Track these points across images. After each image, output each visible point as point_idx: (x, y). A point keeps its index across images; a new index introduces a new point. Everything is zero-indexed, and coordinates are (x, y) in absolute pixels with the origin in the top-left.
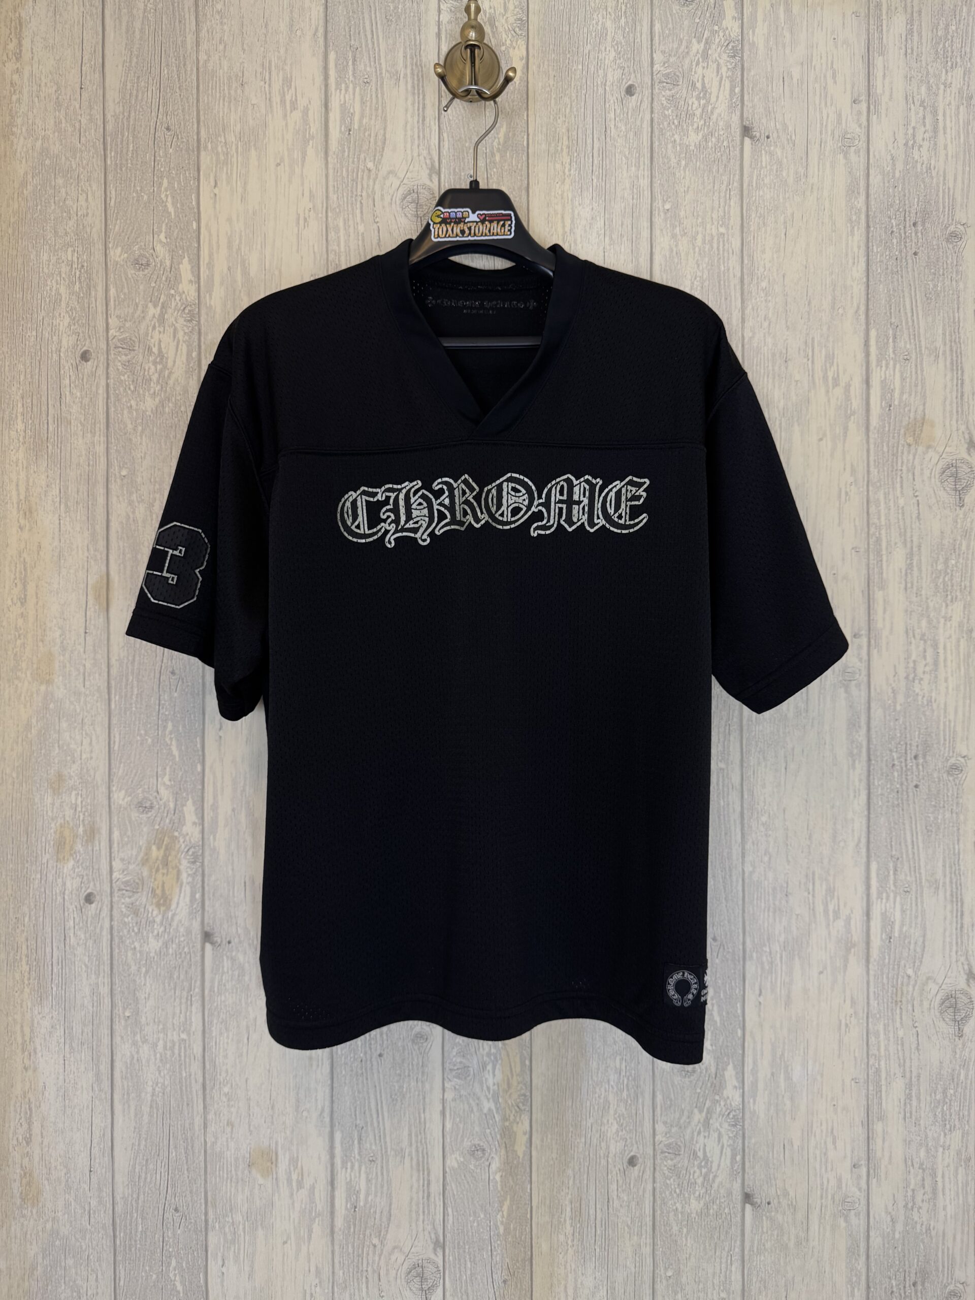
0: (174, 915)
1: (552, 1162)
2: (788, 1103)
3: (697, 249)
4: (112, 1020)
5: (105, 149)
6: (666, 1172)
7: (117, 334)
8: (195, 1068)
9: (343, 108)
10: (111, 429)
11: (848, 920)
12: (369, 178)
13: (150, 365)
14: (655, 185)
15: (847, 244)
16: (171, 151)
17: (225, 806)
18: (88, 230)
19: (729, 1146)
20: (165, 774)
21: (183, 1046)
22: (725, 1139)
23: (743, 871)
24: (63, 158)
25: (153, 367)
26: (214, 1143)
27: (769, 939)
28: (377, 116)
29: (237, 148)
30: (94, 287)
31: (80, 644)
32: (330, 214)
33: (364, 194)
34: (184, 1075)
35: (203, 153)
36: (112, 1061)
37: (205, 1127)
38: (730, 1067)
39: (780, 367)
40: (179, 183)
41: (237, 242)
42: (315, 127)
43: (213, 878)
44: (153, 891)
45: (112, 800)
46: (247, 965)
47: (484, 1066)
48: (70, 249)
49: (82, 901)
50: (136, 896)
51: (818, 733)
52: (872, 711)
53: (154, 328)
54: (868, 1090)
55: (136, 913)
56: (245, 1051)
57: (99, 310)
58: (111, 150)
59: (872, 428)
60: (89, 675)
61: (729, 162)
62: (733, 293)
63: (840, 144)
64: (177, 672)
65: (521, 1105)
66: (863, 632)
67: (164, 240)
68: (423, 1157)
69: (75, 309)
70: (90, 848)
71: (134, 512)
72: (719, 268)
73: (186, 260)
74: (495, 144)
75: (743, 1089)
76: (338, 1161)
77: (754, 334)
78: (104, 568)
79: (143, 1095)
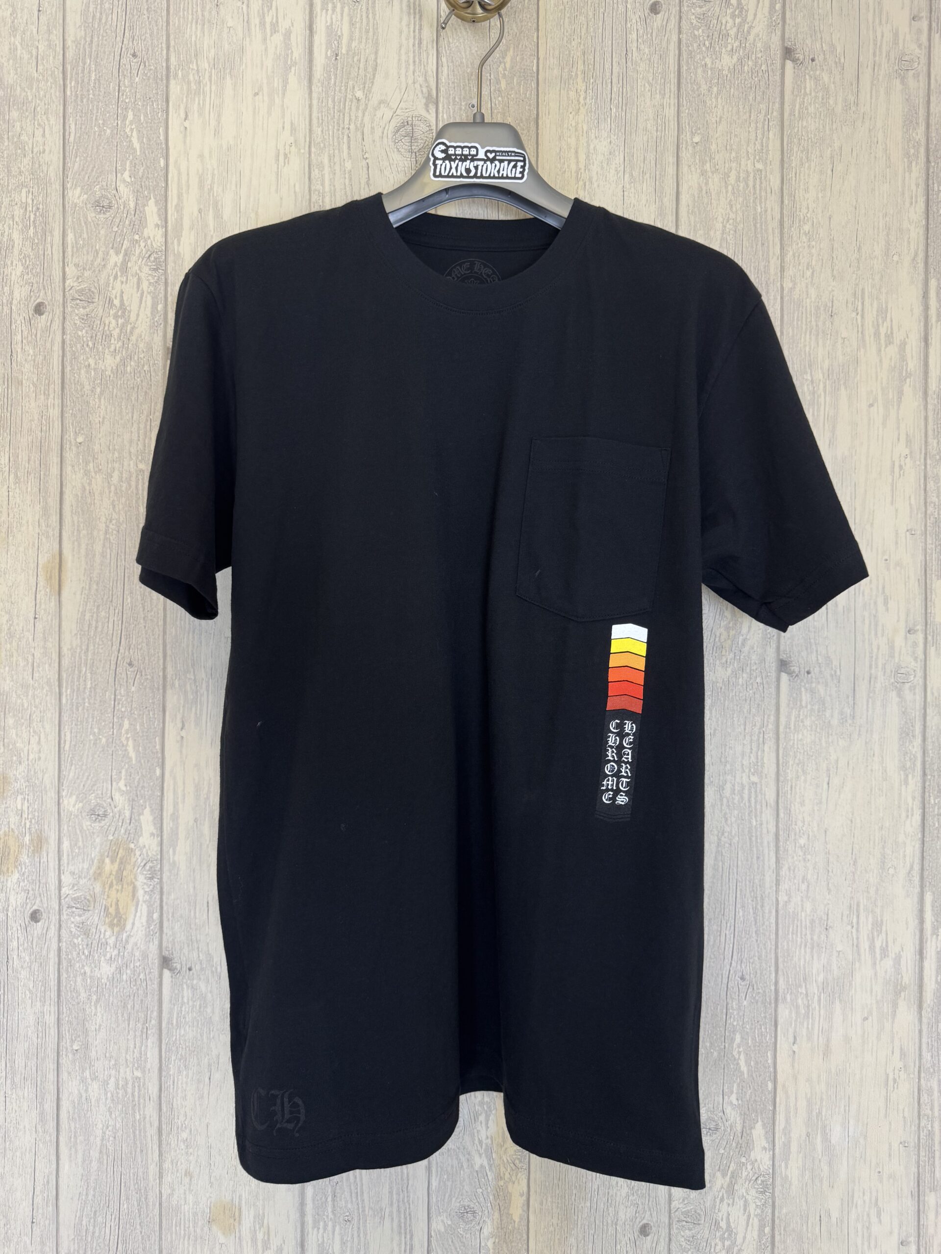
0: (129, 936)
1: (551, 1229)
2: (826, 1168)
3: (730, 188)
4: (58, 1053)
5: (64, 79)
6: (684, 1244)
7: (75, 284)
8: (150, 1110)
9: (330, 29)
10: (67, 391)
11: (898, 959)
12: (358, 108)
13: (111, 318)
14: (682, 115)
15: (904, 181)
16: (137, 79)
17: (186, 816)
18: (45, 169)
19: (756, 1216)
20: (120, 779)
21: (136, 1084)
22: (752, 1208)
23: (777, 900)
24: (18, 88)
25: (114, 322)
26: (170, 1195)
27: (805, 979)
28: (367, 39)
29: (210, 76)
30: (51, 232)
31: (29, 631)
32: (313, 150)
33: (352, 127)
34: (138, 1117)
35: (172, 82)
36: (58, 1099)
37: (161, 1177)
38: (759, 1125)
39: (824, 323)
40: (146, 115)
41: (209, 182)
42: (298, 52)
43: (172, 896)
44: (106, 909)
45: (62, 806)
46: (209, 995)
47: (476, 1119)
48: (24, 190)
49: (27, 919)
50: (87, 914)
51: (866, 743)
52: (928, 718)
53: (116, 278)
54: (919, 1156)
55: (87, 934)
56: (206, 1092)
57: (55, 257)
58: (71, 80)
59: (930, 393)
60: (39, 666)
61: (768, 88)
62: (771, 238)
63: (896, 67)
64: (135, 663)
65: (517, 1162)
66: (919, 627)
67: (128, 179)
68: (405, 1218)
69: (29, 256)
70: (37, 860)
71: (90, 484)
72: (755, 209)
73: (152, 202)
74: (500, 69)
75: (774, 1150)
76: (309, 1219)
77: (795, 284)
78: (56, 546)
79: (92, 1138)
